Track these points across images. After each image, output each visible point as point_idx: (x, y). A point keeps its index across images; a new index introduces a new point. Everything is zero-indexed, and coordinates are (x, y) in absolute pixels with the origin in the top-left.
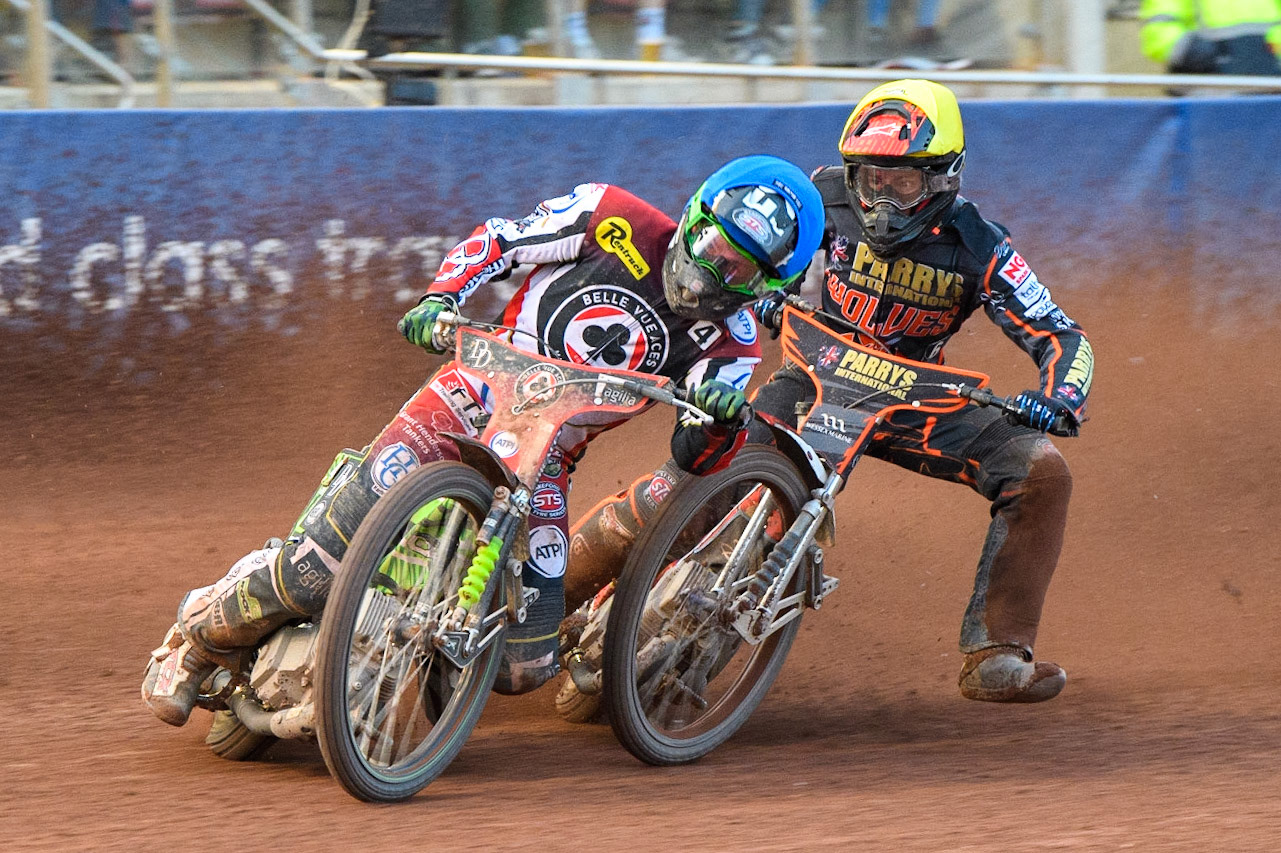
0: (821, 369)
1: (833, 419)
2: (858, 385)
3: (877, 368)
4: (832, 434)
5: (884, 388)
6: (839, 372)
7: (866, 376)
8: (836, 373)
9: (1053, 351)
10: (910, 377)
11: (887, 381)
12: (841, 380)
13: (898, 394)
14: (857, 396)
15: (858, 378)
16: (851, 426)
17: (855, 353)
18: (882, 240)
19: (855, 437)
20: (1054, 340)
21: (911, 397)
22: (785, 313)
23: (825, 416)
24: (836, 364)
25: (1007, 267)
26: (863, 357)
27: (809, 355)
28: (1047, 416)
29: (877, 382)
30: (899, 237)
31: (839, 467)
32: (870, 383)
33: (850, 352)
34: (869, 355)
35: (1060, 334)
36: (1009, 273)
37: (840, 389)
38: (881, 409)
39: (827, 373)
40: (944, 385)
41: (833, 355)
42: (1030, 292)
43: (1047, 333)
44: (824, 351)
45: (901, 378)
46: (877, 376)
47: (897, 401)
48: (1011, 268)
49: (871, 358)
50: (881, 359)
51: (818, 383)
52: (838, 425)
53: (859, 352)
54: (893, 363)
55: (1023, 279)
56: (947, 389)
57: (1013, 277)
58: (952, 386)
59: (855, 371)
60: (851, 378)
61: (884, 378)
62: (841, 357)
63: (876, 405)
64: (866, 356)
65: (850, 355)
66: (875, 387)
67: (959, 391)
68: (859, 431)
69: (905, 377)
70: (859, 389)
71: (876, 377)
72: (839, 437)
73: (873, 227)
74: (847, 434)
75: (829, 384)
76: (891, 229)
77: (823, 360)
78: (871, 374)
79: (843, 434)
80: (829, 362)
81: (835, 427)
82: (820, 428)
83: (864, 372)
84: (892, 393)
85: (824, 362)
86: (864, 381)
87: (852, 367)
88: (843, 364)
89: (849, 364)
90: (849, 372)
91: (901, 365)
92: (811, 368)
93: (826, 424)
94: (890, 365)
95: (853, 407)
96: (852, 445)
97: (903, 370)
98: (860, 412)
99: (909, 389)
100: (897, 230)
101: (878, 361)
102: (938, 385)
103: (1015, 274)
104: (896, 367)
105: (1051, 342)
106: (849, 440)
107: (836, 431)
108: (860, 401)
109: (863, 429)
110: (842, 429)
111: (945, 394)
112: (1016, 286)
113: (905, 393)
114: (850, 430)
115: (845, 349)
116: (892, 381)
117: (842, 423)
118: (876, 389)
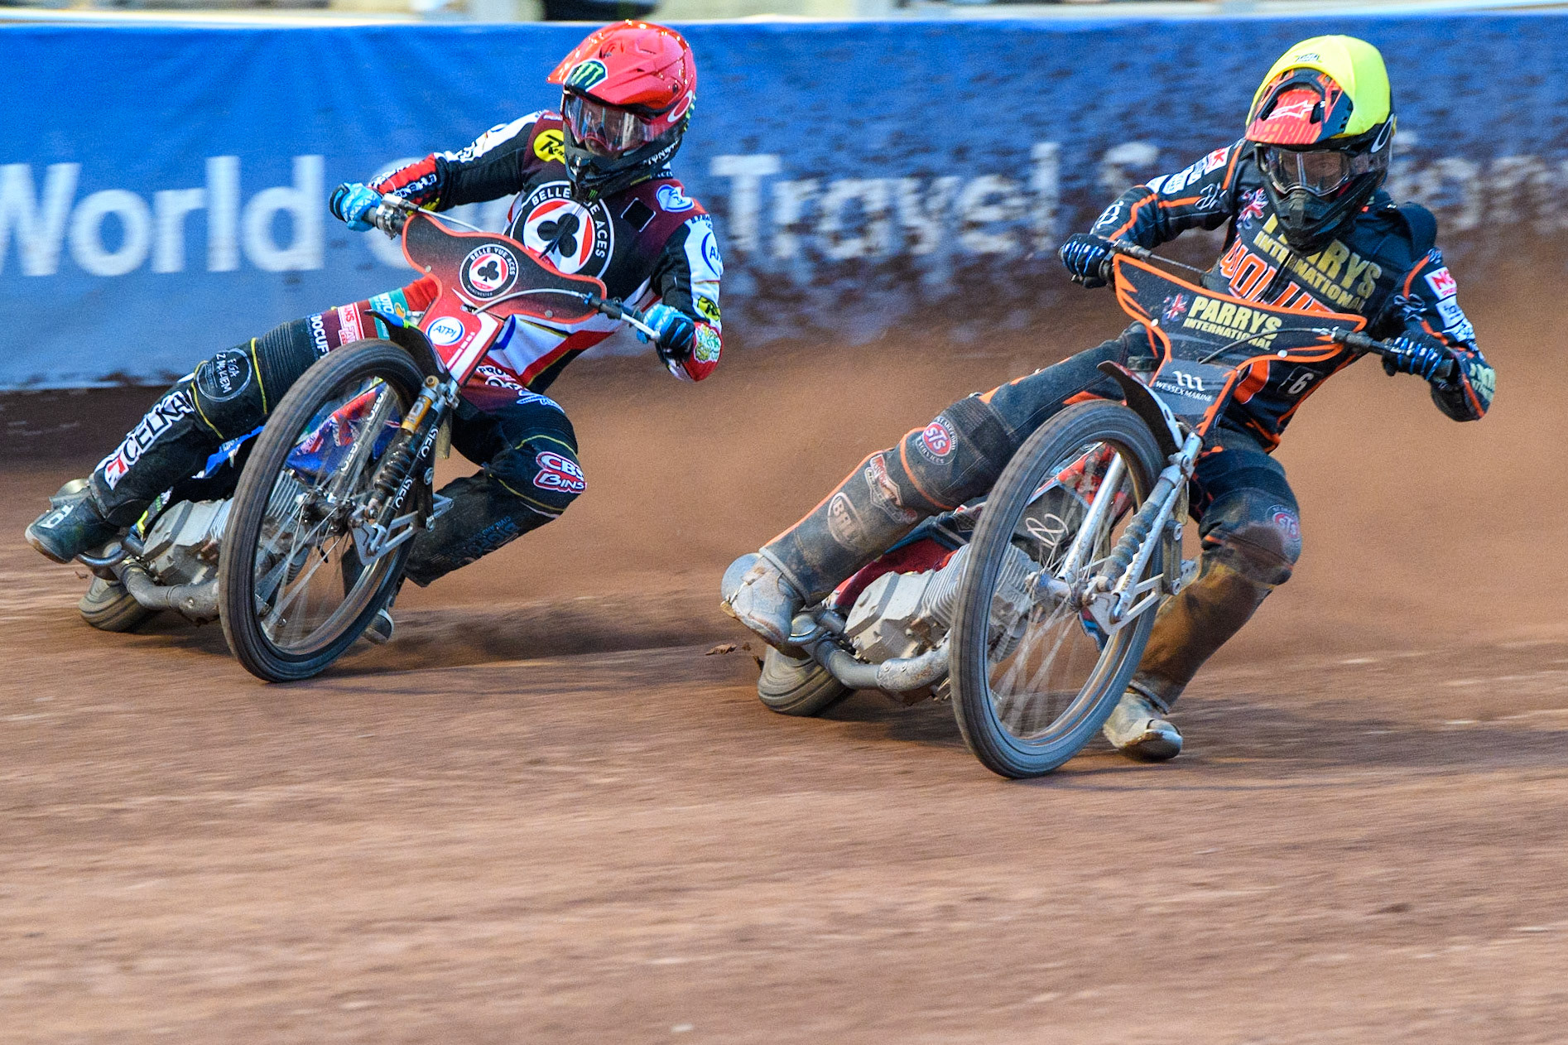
0: (1166, 323)
1: (1188, 377)
2: (1213, 336)
3: (1234, 316)
4: (1188, 394)
5: (1245, 336)
6: (1189, 323)
7: (1222, 325)
8: (1185, 325)
10: (1274, 324)
11: (1247, 330)
12: (1191, 331)
13: (1261, 343)
14: (1213, 348)
15: (1212, 329)
16: (1209, 384)
17: (1206, 300)
19: (1216, 394)
21: (1275, 347)
22: (1115, 261)
23: (1178, 374)
24: (1184, 315)
25: (1436, 274)
26: (1215, 304)
27: (1151, 309)
28: (1432, 358)
29: (1235, 332)
30: (1318, 228)
31: (1200, 428)
32: (1227, 333)
33: (1198, 299)
34: (1223, 302)
36: (1435, 280)
37: (1192, 343)
38: (1242, 362)
39: (1176, 326)
40: (1315, 330)
41: (1179, 305)
44: (1169, 302)
45: (1263, 326)
46: (1235, 325)
47: (1259, 351)
48: (1439, 276)
49: (1225, 305)
50: (1238, 306)
51: (1166, 338)
52: (1194, 383)
54: (1253, 309)
56: (1318, 334)
57: (1440, 288)
58: (1325, 331)
59: (1207, 321)
60: (1203, 329)
61: (1243, 327)
62: (1189, 306)
63: (1235, 357)
64: (1219, 303)
65: (1199, 303)
66: (1233, 337)
67: (1333, 335)
68: (1219, 388)
69: (1267, 324)
70: (1215, 341)
71: (1233, 326)
72: (1198, 396)
74: (1205, 393)
75: (1178, 337)
76: (1307, 220)
77: (1170, 312)
78: (1227, 323)
79: (1201, 393)
80: (1176, 313)
81: (1190, 386)
82: (1175, 388)
83: (1219, 321)
84: (1254, 342)
85: (1172, 314)
86: (1220, 331)
87: (1203, 317)
88: (1192, 313)
89: (1200, 313)
90: (1200, 323)
91: (1262, 312)
92: (1155, 322)
93: (1180, 383)
95: (1208, 362)
96: (1213, 404)
97: (1265, 316)
98: (1219, 367)
99: (1273, 337)
100: (1316, 220)
101: (1233, 308)
102: (1309, 330)
103: (1441, 284)
106: (1209, 398)
107: (1193, 391)
108: (1215, 353)
109: (1224, 384)
110: (1200, 388)
111: (1316, 340)
112: (1440, 297)
113: (1269, 343)
114: (1208, 387)
115: (1193, 296)
116: (1253, 329)
117: (1199, 382)
118: (1234, 340)
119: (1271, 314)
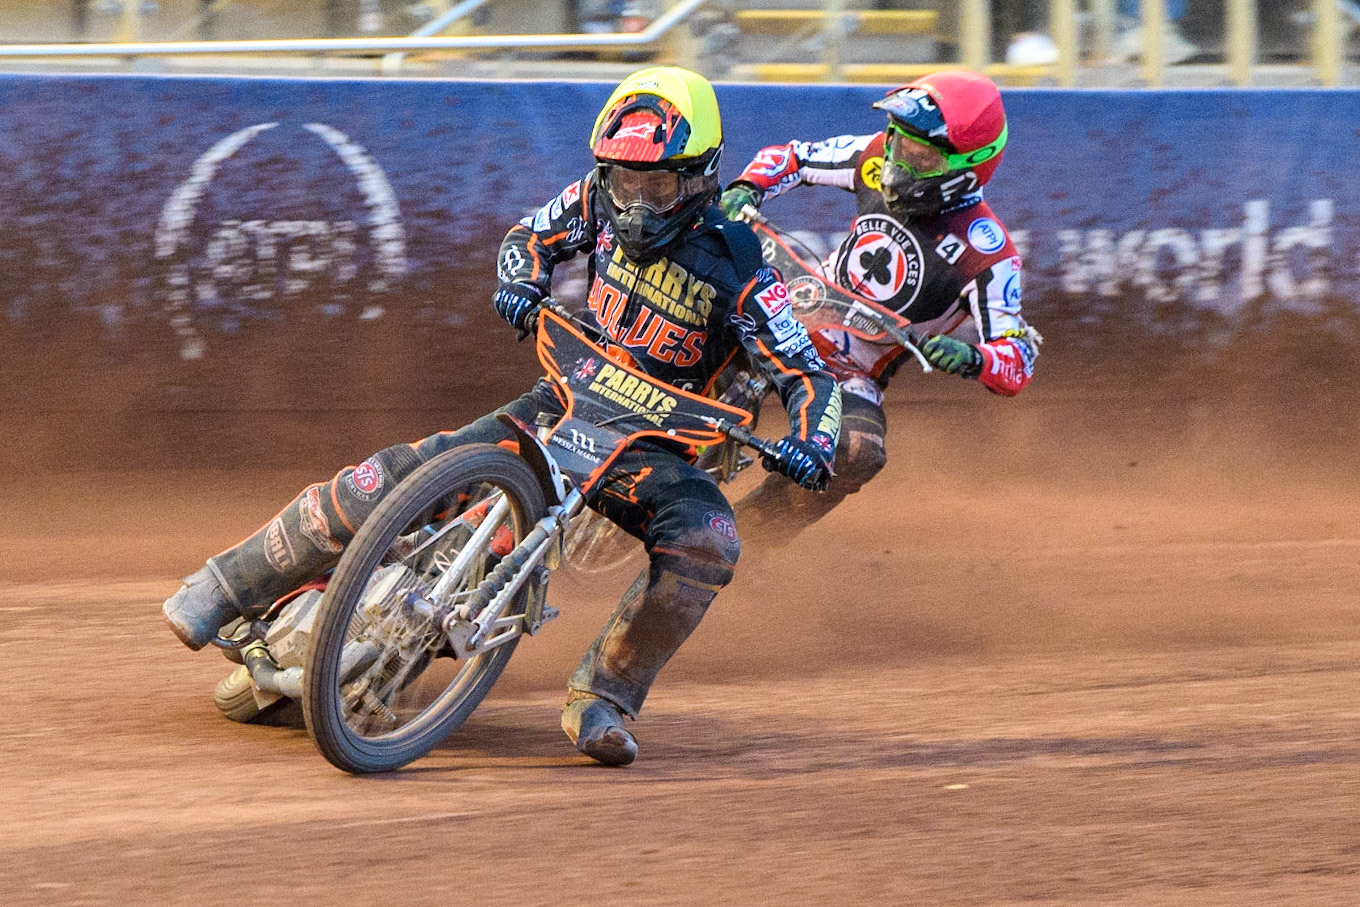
0: (575, 382)
1: (583, 437)
2: (613, 404)
3: (635, 388)
4: (580, 452)
5: (641, 410)
6: (594, 387)
7: (623, 395)
8: (590, 388)
9: (805, 393)
10: (670, 403)
11: (644, 404)
12: (595, 395)
13: (655, 419)
14: (611, 415)
15: (613, 397)
16: (600, 447)
17: (614, 369)
18: (636, 245)
19: (604, 457)
20: (806, 380)
21: (667, 424)
23: (574, 432)
24: (591, 378)
25: (765, 293)
26: (621, 374)
27: (564, 366)
28: (807, 465)
29: (633, 403)
30: (654, 242)
31: (583, 486)
32: (626, 403)
33: (607, 367)
34: (628, 374)
35: (811, 375)
36: (764, 299)
37: (593, 405)
38: (634, 432)
39: (580, 387)
40: (703, 418)
41: (589, 368)
42: (785, 324)
43: (798, 372)
44: (581, 364)
45: (659, 403)
46: (634, 397)
47: (651, 425)
48: (768, 295)
49: (630, 377)
50: (641, 380)
51: (571, 396)
52: (587, 444)
53: (617, 368)
54: (653, 386)
55: (779, 310)
56: (706, 422)
57: (769, 306)
58: (711, 420)
59: (611, 388)
60: (606, 395)
61: (641, 401)
62: (597, 371)
63: (628, 427)
64: (624, 374)
65: (607, 370)
66: (630, 408)
67: (718, 426)
68: (608, 452)
69: (664, 402)
70: (614, 409)
71: (632, 398)
72: (588, 456)
73: (626, 231)
74: (596, 455)
75: (583, 398)
76: (645, 234)
77: (579, 373)
78: (628, 394)
79: (592, 454)
80: (585, 375)
81: (584, 446)
82: (568, 445)
83: (622, 391)
84: (648, 417)
85: (581, 375)
86: (620, 400)
87: (608, 384)
88: (599, 378)
89: (606, 379)
90: (604, 389)
91: (661, 390)
92: (565, 378)
93: (575, 440)
94: (649, 388)
95: (604, 426)
96: (600, 465)
97: (663, 395)
98: (612, 433)
99: (667, 415)
100: (653, 234)
101: (637, 381)
102: (697, 416)
103: (771, 302)
104: (656, 391)
105: (803, 383)
106: (597, 461)
107: (584, 450)
108: (612, 420)
109: (613, 450)
111: (703, 426)
112: (770, 315)
113: (661, 420)
114: (599, 450)
115: (602, 362)
116: (650, 405)
117: (592, 442)
118: (631, 411)
119: (669, 394)
